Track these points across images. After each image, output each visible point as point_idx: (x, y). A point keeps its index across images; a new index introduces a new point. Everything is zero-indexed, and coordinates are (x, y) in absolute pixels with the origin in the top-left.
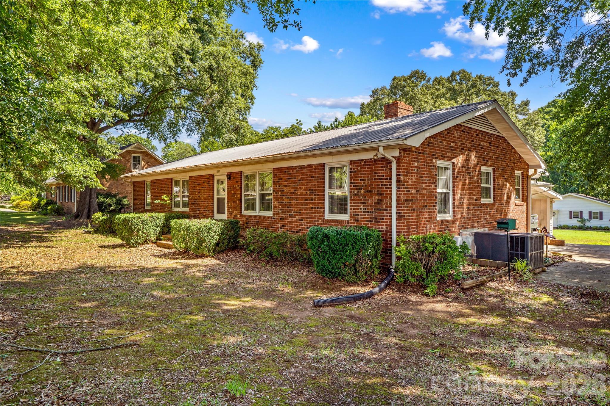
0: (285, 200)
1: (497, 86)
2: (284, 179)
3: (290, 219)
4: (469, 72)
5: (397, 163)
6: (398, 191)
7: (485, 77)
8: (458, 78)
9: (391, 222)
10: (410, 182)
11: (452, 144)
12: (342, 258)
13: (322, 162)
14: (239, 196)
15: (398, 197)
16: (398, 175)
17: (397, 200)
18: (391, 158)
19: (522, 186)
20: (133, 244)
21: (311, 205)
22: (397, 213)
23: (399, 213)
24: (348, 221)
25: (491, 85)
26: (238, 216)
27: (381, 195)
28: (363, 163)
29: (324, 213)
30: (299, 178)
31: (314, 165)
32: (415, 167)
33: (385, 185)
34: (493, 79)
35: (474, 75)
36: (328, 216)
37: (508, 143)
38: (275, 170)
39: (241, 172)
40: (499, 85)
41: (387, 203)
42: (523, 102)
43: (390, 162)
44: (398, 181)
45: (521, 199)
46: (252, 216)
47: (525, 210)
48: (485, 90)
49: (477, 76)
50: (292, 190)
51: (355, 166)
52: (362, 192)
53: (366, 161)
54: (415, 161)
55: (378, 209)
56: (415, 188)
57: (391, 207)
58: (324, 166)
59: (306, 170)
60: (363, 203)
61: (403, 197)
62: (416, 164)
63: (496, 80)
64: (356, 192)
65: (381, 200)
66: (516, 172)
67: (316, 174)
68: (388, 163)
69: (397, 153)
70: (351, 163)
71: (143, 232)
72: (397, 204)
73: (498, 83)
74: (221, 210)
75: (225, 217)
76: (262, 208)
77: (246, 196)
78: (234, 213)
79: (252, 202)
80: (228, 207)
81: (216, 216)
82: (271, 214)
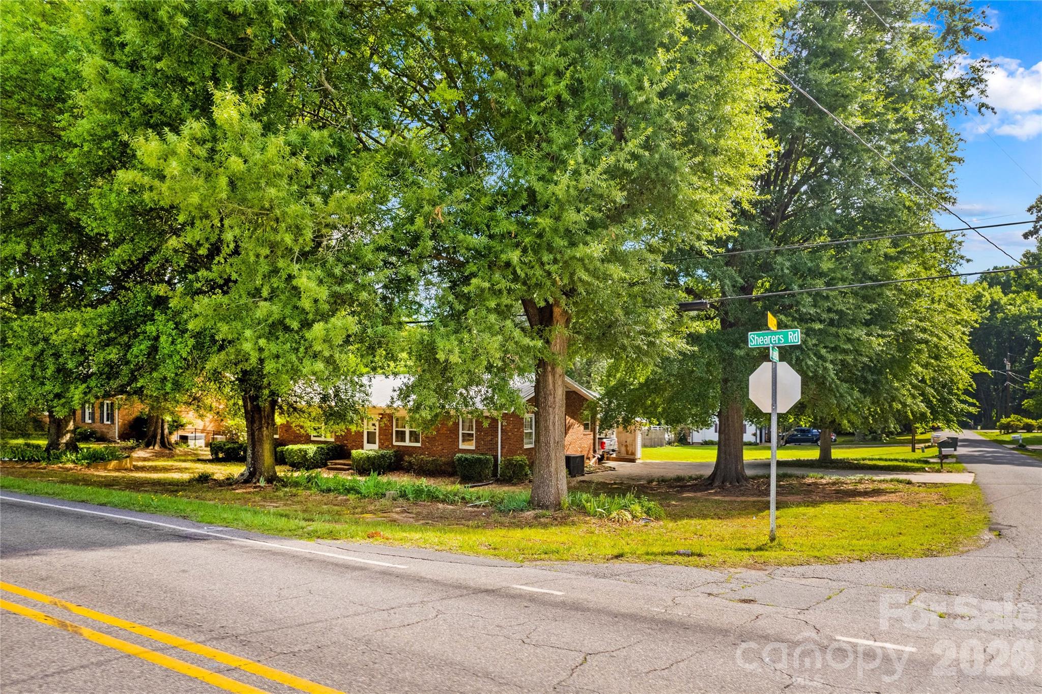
0: (431, 436)
3: (434, 449)
6: (501, 434)
9: (498, 451)
10: (508, 429)
12: (474, 469)
14: (390, 431)
15: (501, 437)
16: (501, 426)
17: (501, 439)
19: (591, 421)
21: (450, 441)
22: (501, 446)
23: (503, 446)
24: (471, 450)
26: (390, 446)
27: (493, 436)
29: (459, 445)
32: (511, 421)
33: (495, 431)
36: (461, 447)
37: (578, 394)
39: (393, 414)
41: (496, 441)
43: (497, 419)
44: (501, 429)
45: (590, 430)
46: (402, 446)
47: (592, 437)
50: (436, 430)
52: (482, 434)
55: (491, 444)
56: (511, 432)
57: (498, 442)
60: (483, 440)
61: (504, 437)
62: (512, 419)
64: (479, 434)
65: (493, 439)
71: (313, 460)
72: (501, 441)
74: (371, 441)
75: (376, 447)
76: (410, 441)
77: (397, 431)
78: (386, 444)
79: (401, 436)
80: (380, 439)
81: (367, 446)
82: (419, 445)
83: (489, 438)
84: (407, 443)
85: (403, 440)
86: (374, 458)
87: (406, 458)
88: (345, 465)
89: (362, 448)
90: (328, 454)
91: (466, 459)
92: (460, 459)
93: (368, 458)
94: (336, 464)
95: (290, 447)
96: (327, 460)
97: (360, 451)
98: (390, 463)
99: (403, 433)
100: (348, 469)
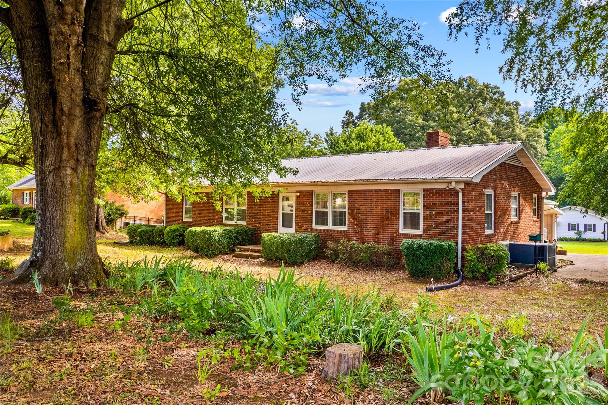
0: (361, 217)
1: (502, 96)
2: (360, 199)
3: (365, 233)
4: (476, 79)
5: (463, 193)
6: (463, 213)
7: (491, 86)
8: (465, 84)
9: (458, 236)
10: (470, 207)
11: (494, 177)
12: (432, 261)
13: (398, 188)
14: (310, 212)
15: (463, 218)
16: (463, 202)
17: (462, 220)
18: (459, 190)
19: (538, 206)
20: (211, 255)
21: (387, 222)
22: (462, 229)
23: (464, 229)
24: (421, 235)
25: (497, 94)
26: (309, 230)
27: (449, 215)
28: (435, 191)
29: (399, 229)
30: (376, 199)
31: (390, 190)
32: (473, 195)
33: (453, 209)
34: (498, 88)
35: (480, 83)
36: (402, 231)
37: (529, 172)
38: (350, 191)
39: (312, 191)
40: (504, 95)
41: (454, 222)
42: (526, 112)
43: (457, 192)
44: (463, 206)
45: (536, 217)
46: (325, 230)
47: (539, 225)
48: (491, 98)
49: (484, 84)
50: (368, 209)
51: (428, 193)
52: (434, 213)
53: (438, 190)
54: (473, 191)
55: (447, 226)
56: (473, 211)
57: (458, 225)
58: (399, 191)
59: (382, 194)
60: (434, 222)
61: (466, 218)
62: (473, 193)
63: (502, 90)
64: (428, 213)
65: (449, 220)
66: (534, 195)
67: (392, 197)
68: (456, 193)
69: (462, 186)
70: (424, 190)
71: (219, 244)
72: (463, 223)
73: (503, 92)
74: (287, 223)
75: (292, 230)
76: (334, 224)
77: (317, 212)
78: (304, 227)
79: (322, 218)
80: (297, 222)
81: (282, 230)
82: (345, 228)
83: (445, 219)
84: (330, 227)
85: (325, 223)
86: (290, 243)
87: (331, 244)
88: (253, 251)
89: (277, 232)
90: (236, 238)
91: (420, 247)
92: (410, 247)
93: (283, 242)
94: (245, 250)
95: (193, 229)
96: (235, 245)
97: (273, 234)
98: (310, 251)
99: (325, 214)
100: (258, 257)
